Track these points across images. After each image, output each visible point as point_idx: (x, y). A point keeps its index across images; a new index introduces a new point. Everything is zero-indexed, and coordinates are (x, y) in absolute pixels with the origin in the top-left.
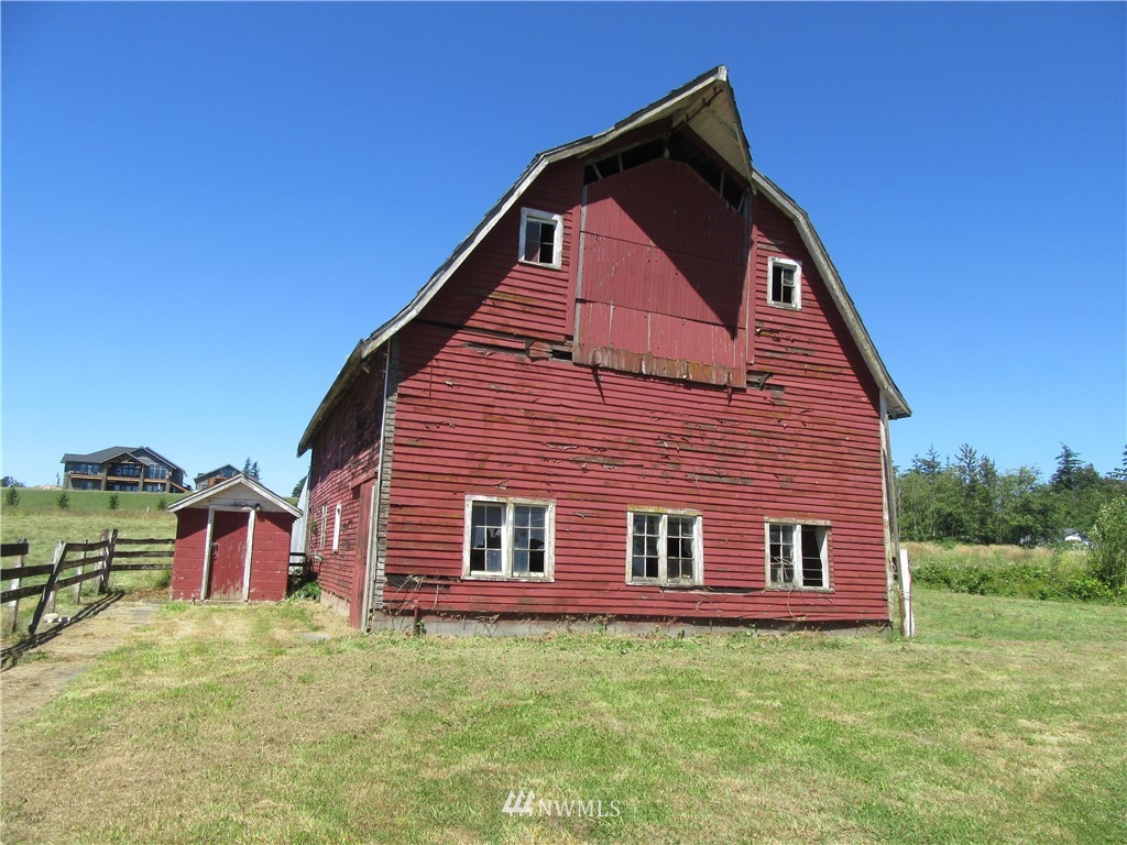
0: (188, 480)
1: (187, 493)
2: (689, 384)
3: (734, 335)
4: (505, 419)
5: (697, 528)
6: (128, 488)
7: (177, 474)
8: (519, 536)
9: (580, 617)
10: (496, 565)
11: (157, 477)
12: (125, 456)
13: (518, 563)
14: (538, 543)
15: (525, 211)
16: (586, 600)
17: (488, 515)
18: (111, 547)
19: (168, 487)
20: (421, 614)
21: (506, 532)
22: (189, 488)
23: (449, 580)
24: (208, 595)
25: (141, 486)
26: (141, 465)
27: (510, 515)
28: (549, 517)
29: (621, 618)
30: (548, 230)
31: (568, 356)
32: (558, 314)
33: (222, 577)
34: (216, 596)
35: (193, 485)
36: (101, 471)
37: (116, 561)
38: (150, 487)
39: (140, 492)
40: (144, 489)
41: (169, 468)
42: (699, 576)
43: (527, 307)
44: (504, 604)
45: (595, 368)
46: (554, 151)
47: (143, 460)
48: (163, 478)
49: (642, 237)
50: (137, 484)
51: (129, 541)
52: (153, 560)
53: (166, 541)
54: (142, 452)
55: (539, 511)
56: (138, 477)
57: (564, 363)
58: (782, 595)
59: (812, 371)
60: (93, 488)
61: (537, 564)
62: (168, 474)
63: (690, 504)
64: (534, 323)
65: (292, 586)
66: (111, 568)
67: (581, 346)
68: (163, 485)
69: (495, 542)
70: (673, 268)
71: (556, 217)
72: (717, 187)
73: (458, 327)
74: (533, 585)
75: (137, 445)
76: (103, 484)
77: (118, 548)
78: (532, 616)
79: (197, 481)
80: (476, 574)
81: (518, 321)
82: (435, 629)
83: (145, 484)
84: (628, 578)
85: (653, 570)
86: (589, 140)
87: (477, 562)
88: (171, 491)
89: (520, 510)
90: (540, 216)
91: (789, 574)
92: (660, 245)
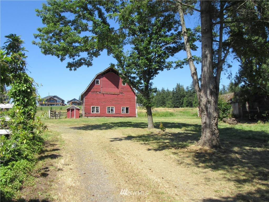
0: (66, 103)
1: (65, 106)
2: (113, 94)
3: (118, 89)
4: (95, 99)
5: (114, 108)
6: (53, 105)
7: (63, 101)
8: (96, 110)
9: (102, 116)
10: (94, 112)
11: (59, 102)
12: (51, 98)
13: (96, 112)
14: (98, 110)
15: (96, 80)
16: (103, 115)
17: (93, 108)
18: (60, 113)
19: (61, 105)
20: (88, 116)
21: (95, 109)
22: (66, 104)
23: (90, 113)
24: (71, 118)
25: (55, 104)
26: (55, 100)
27: (95, 108)
28: (99, 108)
29: (106, 116)
30: (98, 81)
31: (101, 93)
32: (99, 89)
33: (72, 116)
34: (72, 118)
35: (67, 104)
36: (46, 102)
37: (61, 115)
38: (57, 105)
39: (55, 106)
40: (56, 105)
41: (61, 100)
42: (114, 113)
43: (96, 89)
44: (95, 115)
45: (103, 94)
46: (98, 74)
47: (55, 98)
48: (60, 102)
49: (108, 80)
50: (54, 104)
51: (62, 113)
52: (65, 115)
53: (66, 113)
54: (55, 97)
55: (98, 107)
56: (54, 102)
57: (100, 93)
58: (123, 114)
59: (128, 92)
60: (45, 105)
61: (98, 112)
62: (61, 101)
63: (113, 106)
64: (97, 90)
65: (80, 117)
66: (60, 116)
67: (102, 92)
68: (60, 104)
69: (94, 110)
70: (111, 83)
71: (99, 80)
72: (116, 74)
73: (90, 91)
74: (98, 114)
75: (54, 95)
76: (47, 104)
77: (61, 114)
78: (98, 116)
79: (68, 103)
80: (92, 113)
81: (96, 90)
82: (89, 118)
83: (56, 104)
84: (107, 113)
85: (109, 112)
86: (101, 72)
87: (93, 112)
88: (62, 105)
89: (96, 107)
90: (97, 80)
91: (124, 112)
92: (110, 81)
